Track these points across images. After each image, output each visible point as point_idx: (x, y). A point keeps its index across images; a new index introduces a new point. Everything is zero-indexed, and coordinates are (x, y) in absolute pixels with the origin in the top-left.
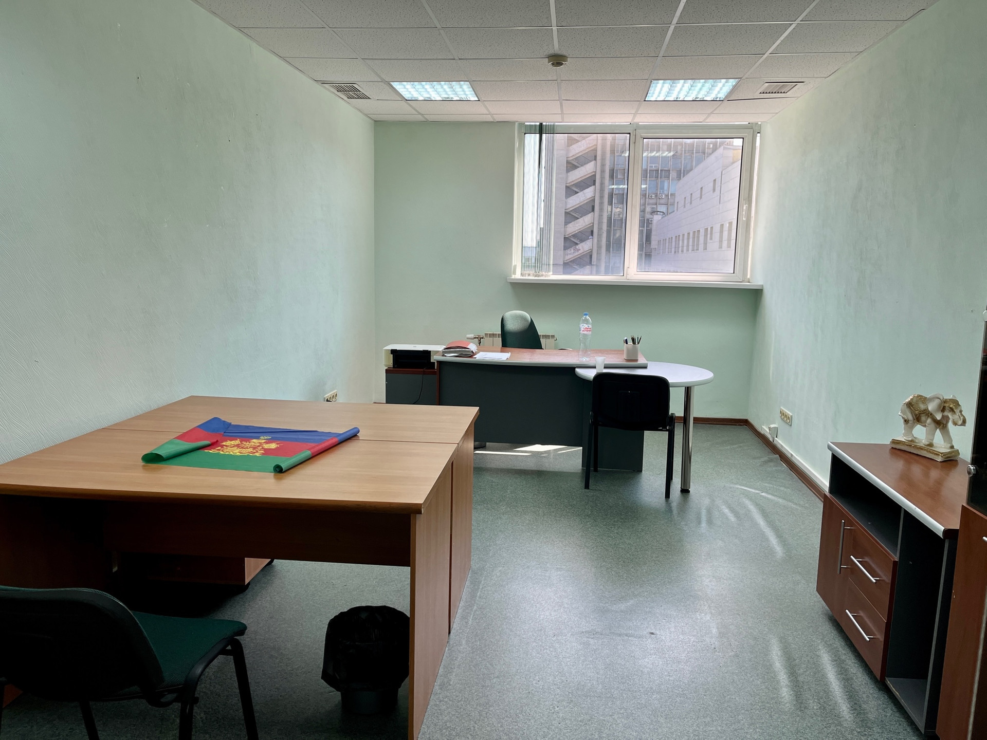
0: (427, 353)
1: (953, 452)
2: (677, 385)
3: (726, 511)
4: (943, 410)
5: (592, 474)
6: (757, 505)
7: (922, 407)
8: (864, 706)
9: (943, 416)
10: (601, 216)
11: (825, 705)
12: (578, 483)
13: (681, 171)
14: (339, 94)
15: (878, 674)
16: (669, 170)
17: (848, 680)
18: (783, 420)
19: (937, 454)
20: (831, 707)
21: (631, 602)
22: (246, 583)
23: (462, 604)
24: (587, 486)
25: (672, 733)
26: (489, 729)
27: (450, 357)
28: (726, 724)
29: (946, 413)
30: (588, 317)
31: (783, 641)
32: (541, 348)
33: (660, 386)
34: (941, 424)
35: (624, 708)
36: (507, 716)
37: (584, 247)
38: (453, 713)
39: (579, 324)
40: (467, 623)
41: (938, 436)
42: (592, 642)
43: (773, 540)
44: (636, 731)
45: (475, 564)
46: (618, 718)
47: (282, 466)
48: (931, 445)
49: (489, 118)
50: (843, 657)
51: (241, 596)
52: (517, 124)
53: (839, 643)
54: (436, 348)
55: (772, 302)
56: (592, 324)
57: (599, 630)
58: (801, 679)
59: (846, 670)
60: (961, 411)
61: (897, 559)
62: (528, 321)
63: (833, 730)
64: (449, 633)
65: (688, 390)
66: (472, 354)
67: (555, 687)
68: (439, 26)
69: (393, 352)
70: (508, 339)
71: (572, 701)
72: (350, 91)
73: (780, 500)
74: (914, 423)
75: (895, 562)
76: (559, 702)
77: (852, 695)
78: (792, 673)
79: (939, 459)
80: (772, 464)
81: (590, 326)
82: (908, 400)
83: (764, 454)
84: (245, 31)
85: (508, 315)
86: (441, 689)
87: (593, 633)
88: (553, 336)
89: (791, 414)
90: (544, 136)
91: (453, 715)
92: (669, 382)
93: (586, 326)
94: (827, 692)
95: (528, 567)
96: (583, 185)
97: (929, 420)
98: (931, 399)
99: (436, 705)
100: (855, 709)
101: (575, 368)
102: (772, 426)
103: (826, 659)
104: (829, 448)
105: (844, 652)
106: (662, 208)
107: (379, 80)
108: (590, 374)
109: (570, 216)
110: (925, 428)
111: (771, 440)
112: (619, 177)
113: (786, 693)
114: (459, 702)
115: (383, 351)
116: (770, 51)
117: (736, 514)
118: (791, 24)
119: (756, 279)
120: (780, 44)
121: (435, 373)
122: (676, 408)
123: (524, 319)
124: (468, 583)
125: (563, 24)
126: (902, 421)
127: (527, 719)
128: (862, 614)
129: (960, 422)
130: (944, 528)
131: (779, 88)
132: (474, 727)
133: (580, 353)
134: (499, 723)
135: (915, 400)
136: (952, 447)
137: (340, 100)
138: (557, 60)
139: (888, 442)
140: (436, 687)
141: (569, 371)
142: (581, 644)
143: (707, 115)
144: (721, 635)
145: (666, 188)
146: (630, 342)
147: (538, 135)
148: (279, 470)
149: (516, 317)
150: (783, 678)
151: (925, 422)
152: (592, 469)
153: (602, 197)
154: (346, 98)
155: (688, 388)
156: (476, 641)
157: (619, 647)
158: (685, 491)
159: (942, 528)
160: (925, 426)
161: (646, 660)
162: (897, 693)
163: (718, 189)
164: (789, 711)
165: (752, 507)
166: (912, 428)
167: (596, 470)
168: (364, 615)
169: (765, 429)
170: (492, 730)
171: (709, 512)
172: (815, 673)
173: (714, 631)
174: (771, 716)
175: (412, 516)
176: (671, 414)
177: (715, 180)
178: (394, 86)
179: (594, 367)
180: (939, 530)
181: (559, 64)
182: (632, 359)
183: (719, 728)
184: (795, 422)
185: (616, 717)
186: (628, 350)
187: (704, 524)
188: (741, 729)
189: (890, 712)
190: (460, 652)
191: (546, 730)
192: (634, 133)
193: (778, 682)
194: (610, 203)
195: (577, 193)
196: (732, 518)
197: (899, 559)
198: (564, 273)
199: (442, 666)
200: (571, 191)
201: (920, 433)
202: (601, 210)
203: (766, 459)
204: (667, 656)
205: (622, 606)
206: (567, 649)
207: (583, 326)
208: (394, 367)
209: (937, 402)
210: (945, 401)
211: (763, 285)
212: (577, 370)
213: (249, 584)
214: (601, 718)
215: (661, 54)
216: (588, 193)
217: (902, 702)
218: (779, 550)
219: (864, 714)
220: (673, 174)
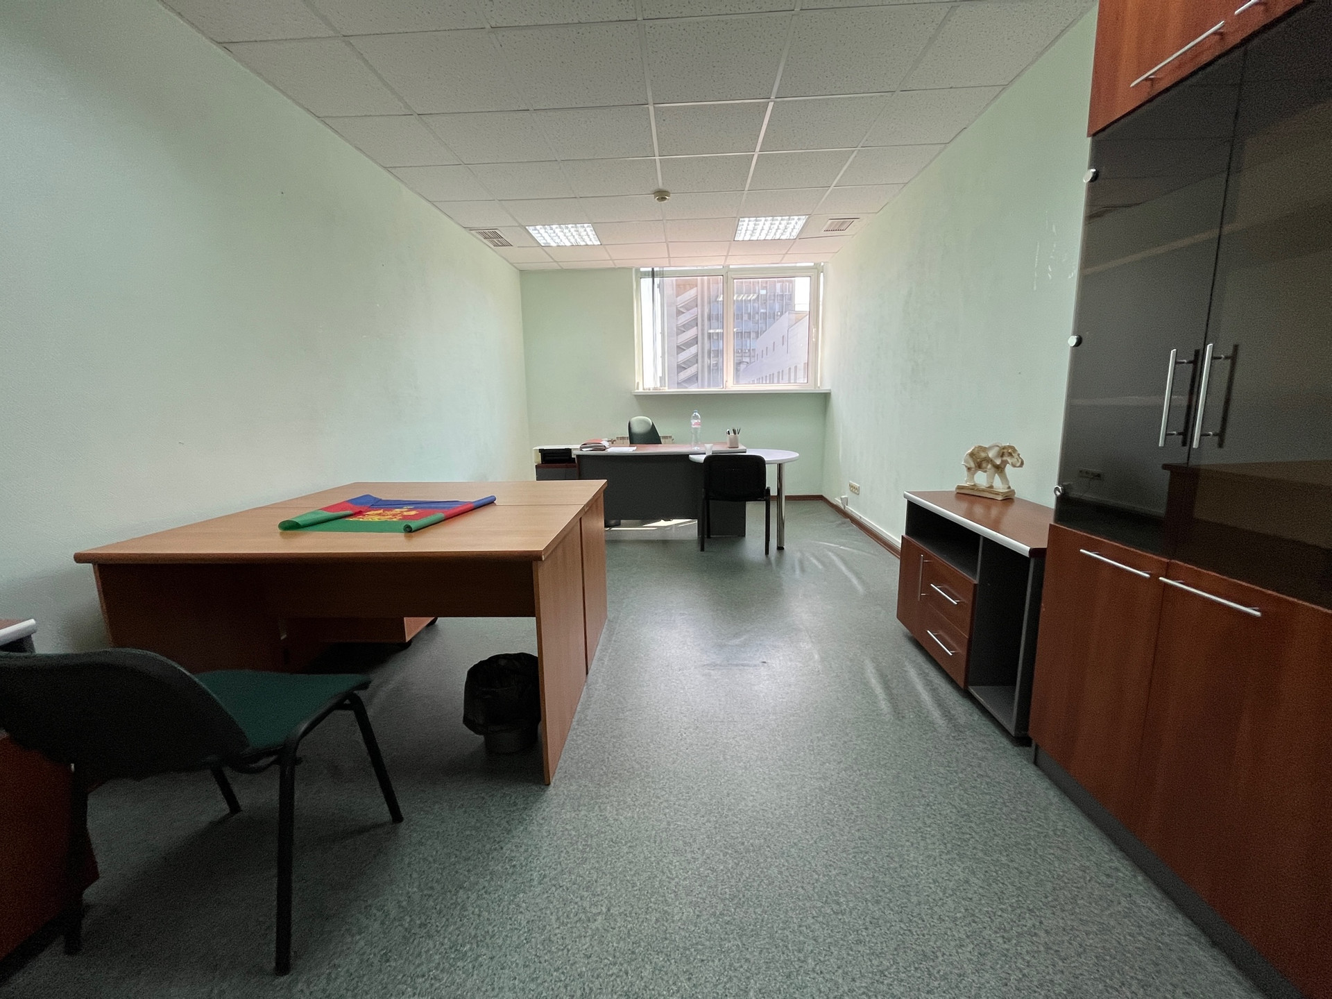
0: (569, 451)
1: (1010, 491)
2: (771, 463)
3: (815, 561)
4: (1002, 455)
5: (706, 540)
6: (838, 555)
7: (983, 455)
8: (952, 712)
9: (1002, 461)
10: (703, 366)
11: (920, 714)
12: (695, 548)
13: (758, 332)
14: (485, 241)
15: (962, 685)
16: (750, 332)
17: (934, 690)
18: (852, 491)
19: (997, 494)
20: (925, 715)
21: (745, 637)
22: (408, 639)
23: (599, 647)
24: (702, 549)
25: (790, 750)
26: (622, 759)
27: (586, 451)
28: (837, 738)
29: (1005, 458)
30: (697, 414)
31: (874, 661)
32: (661, 443)
33: (757, 464)
34: (999, 469)
35: (744, 730)
36: (639, 746)
37: (691, 371)
38: (589, 746)
39: (690, 421)
40: (603, 663)
41: (997, 479)
42: (712, 672)
43: (855, 581)
44: (757, 751)
45: (610, 615)
46: (740, 740)
47: (411, 526)
48: (991, 487)
49: (610, 265)
50: (927, 671)
51: (404, 652)
52: (634, 270)
53: (920, 659)
54: (576, 448)
55: (839, 404)
56: (701, 419)
57: (718, 662)
58: (894, 692)
59: (931, 682)
60: (1019, 455)
61: (976, 582)
62: (650, 424)
63: (930, 736)
64: (587, 673)
65: (780, 466)
66: (604, 449)
67: (682, 716)
68: (559, 160)
69: (541, 451)
70: (633, 439)
71: (697, 727)
72: (493, 237)
73: (855, 551)
74: (976, 470)
75: (975, 585)
76: (685, 729)
77: (940, 703)
78: (887, 686)
79: (1000, 498)
80: (845, 525)
81: (700, 421)
82: (969, 451)
83: (840, 519)
84: (393, 171)
85: (634, 420)
86: (578, 725)
87: (714, 666)
88: (670, 437)
89: (858, 485)
90: (655, 279)
91: (589, 749)
92: (766, 459)
93: (696, 421)
94: (919, 702)
95: (656, 614)
96: (689, 344)
97: (989, 466)
98: (990, 448)
99: (573, 740)
100: (946, 716)
101: (688, 455)
102: (843, 497)
103: (912, 673)
104: (905, 496)
105: (926, 666)
106: (747, 360)
107: (517, 225)
108: (701, 458)
109: (681, 368)
110: (985, 474)
111: (843, 507)
112: (714, 338)
113: (884, 705)
114: (594, 735)
115: (533, 452)
116: (834, 185)
117: (823, 563)
118: (853, 151)
119: (825, 388)
120: (843, 174)
121: (575, 467)
122: (771, 483)
123: (648, 423)
124: (604, 630)
125: (664, 153)
126: (965, 469)
127: (657, 747)
128: (941, 633)
129: (1018, 464)
130: (1029, 548)
131: (840, 225)
132: (608, 758)
133: (693, 444)
134: (631, 752)
135: (976, 449)
136: (1009, 488)
137: (488, 249)
138: (662, 195)
139: (953, 489)
140: (574, 723)
141: (684, 457)
142: (703, 675)
143: (782, 256)
144: (823, 659)
145: (748, 345)
146: (732, 434)
147: (651, 279)
148: (409, 530)
149: (640, 422)
150: (879, 690)
151: (986, 468)
152: (706, 536)
153: (703, 353)
154: (492, 246)
155: (780, 464)
156: (611, 679)
157: (736, 676)
158: (780, 548)
159: (1028, 548)
160: (985, 472)
161: (761, 686)
162: (981, 700)
163: (785, 343)
164: (889, 721)
165: (834, 558)
166: (974, 474)
167: (709, 537)
168: (503, 662)
169: (837, 501)
170: (625, 760)
171: (801, 562)
172: (906, 686)
173: (816, 657)
174: (874, 727)
175: (534, 563)
176: (768, 488)
177: (783, 337)
178: (531, 231)
179: (705, 454)
180: (1025, 550)
181: (663, 199)
182: (734, 444)
183: (831, 742)
184: (862, 491)
185: (738, 739)
186: (731, 440)
187: (798, 572)
188: (851, 741)
189: (976, 716)
190: (596, 689)
191: (675, 757)
192: (726, 275)
193: (876, 696)
194: (709, 357)
195: (685, 350)
196: (820, 567)
197: (980, 581)
198: (678, 388)
199: (580, 703)
200: (680, 349)
201: (981, 479)
202: (703, 362)
203: (840, 522)
204: (778, 681)
205: (737, 641)
206: (691, 680)
207: (694, 422)
208: (542, 463)
209: (997, 449)
210: (1004, 448)
211: (830, 390)
212: (690, 456)
213: (410, 641)
214: (725, 741)
215: (746, 189)
216: (693, 350)
217: (988, 707)
218: (860, 588)
219: (955, 720)
220: (753, 335)
